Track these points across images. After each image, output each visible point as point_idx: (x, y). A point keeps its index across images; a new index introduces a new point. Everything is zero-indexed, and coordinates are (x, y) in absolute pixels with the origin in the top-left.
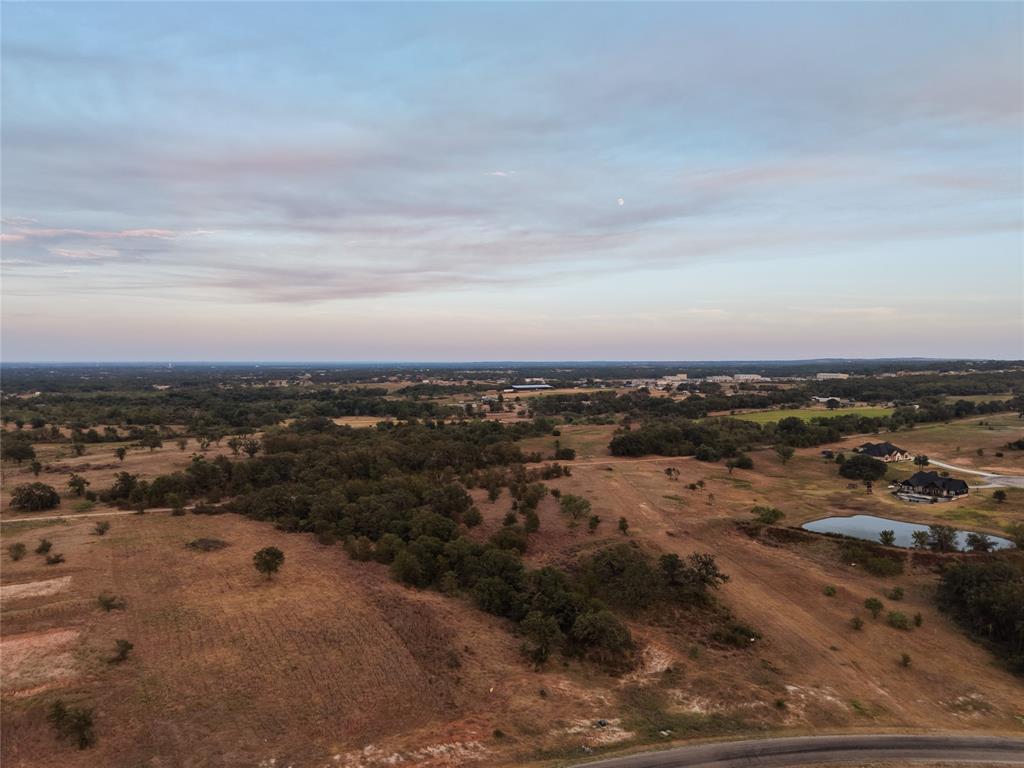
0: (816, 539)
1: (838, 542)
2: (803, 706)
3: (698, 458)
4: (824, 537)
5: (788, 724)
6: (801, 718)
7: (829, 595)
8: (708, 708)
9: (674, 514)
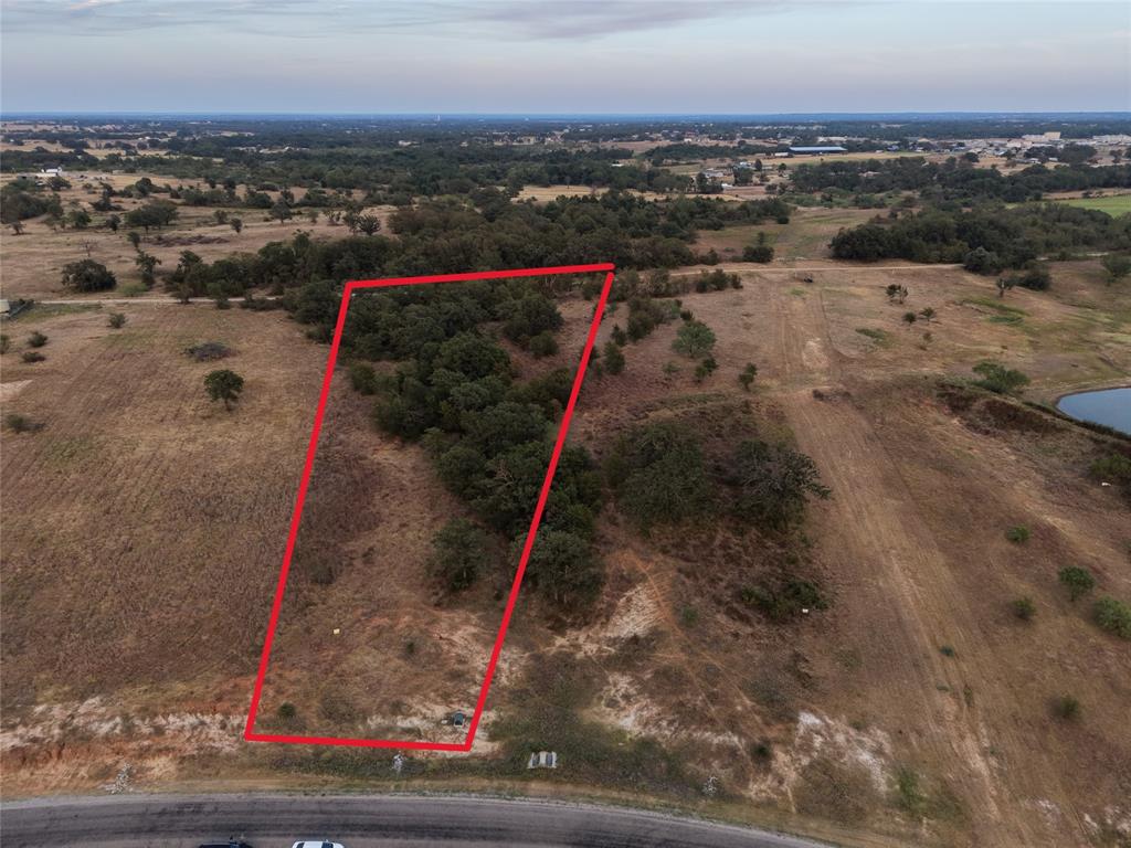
0: (1061, 430)
1: (1096, 441)
2: (805, 761)
3: (966, 268)
4: (1077, 429)
5: (752, 794)
6: (784, 787)
7: (1015, 540)
8: (646, 725)
9: (851, 361)
